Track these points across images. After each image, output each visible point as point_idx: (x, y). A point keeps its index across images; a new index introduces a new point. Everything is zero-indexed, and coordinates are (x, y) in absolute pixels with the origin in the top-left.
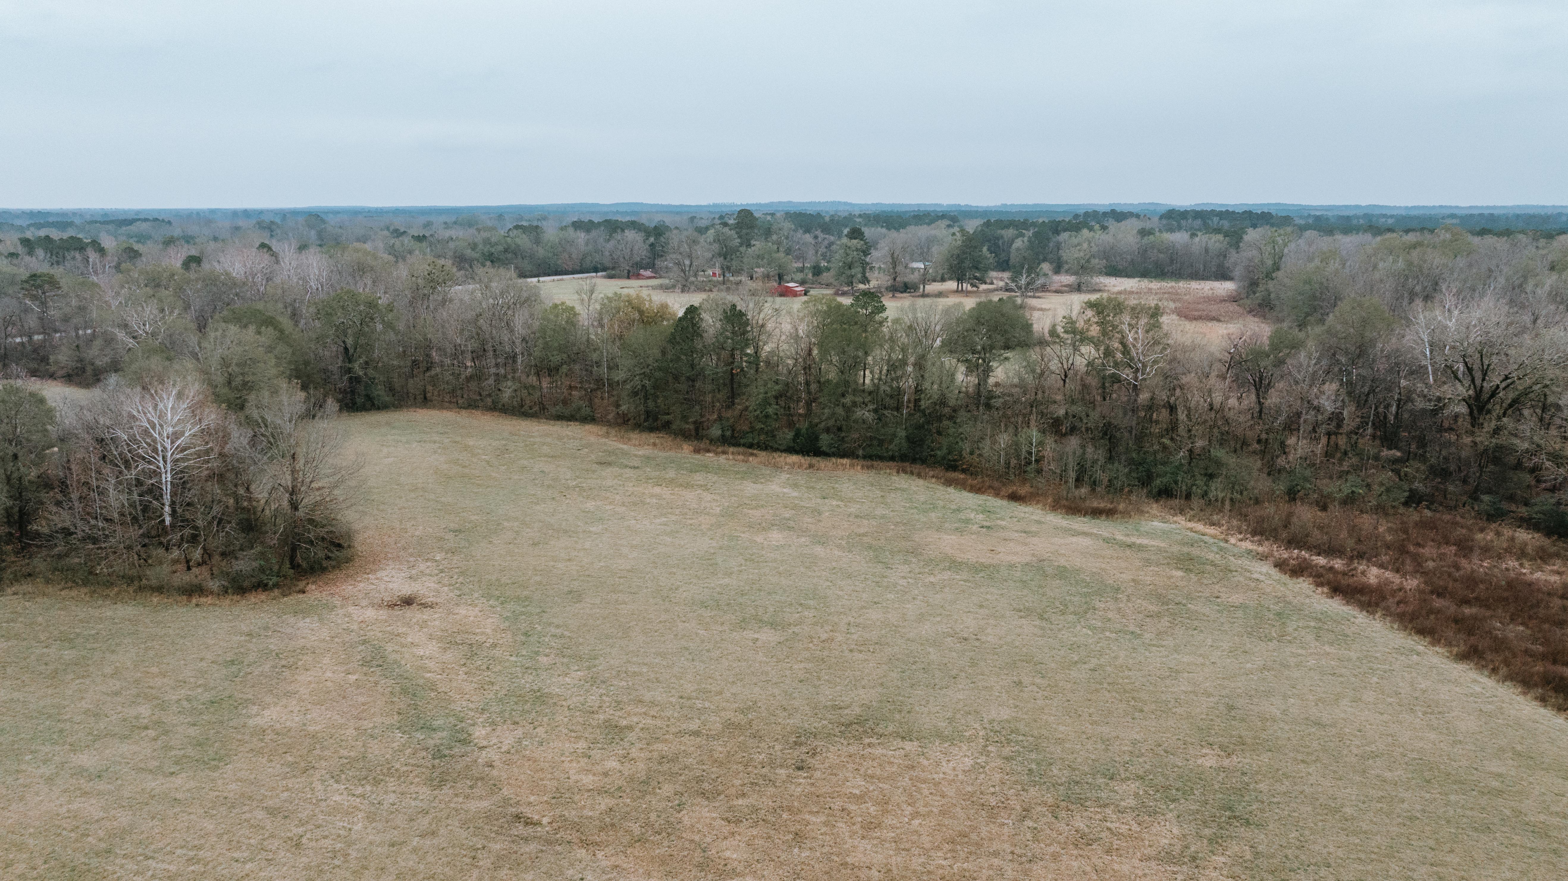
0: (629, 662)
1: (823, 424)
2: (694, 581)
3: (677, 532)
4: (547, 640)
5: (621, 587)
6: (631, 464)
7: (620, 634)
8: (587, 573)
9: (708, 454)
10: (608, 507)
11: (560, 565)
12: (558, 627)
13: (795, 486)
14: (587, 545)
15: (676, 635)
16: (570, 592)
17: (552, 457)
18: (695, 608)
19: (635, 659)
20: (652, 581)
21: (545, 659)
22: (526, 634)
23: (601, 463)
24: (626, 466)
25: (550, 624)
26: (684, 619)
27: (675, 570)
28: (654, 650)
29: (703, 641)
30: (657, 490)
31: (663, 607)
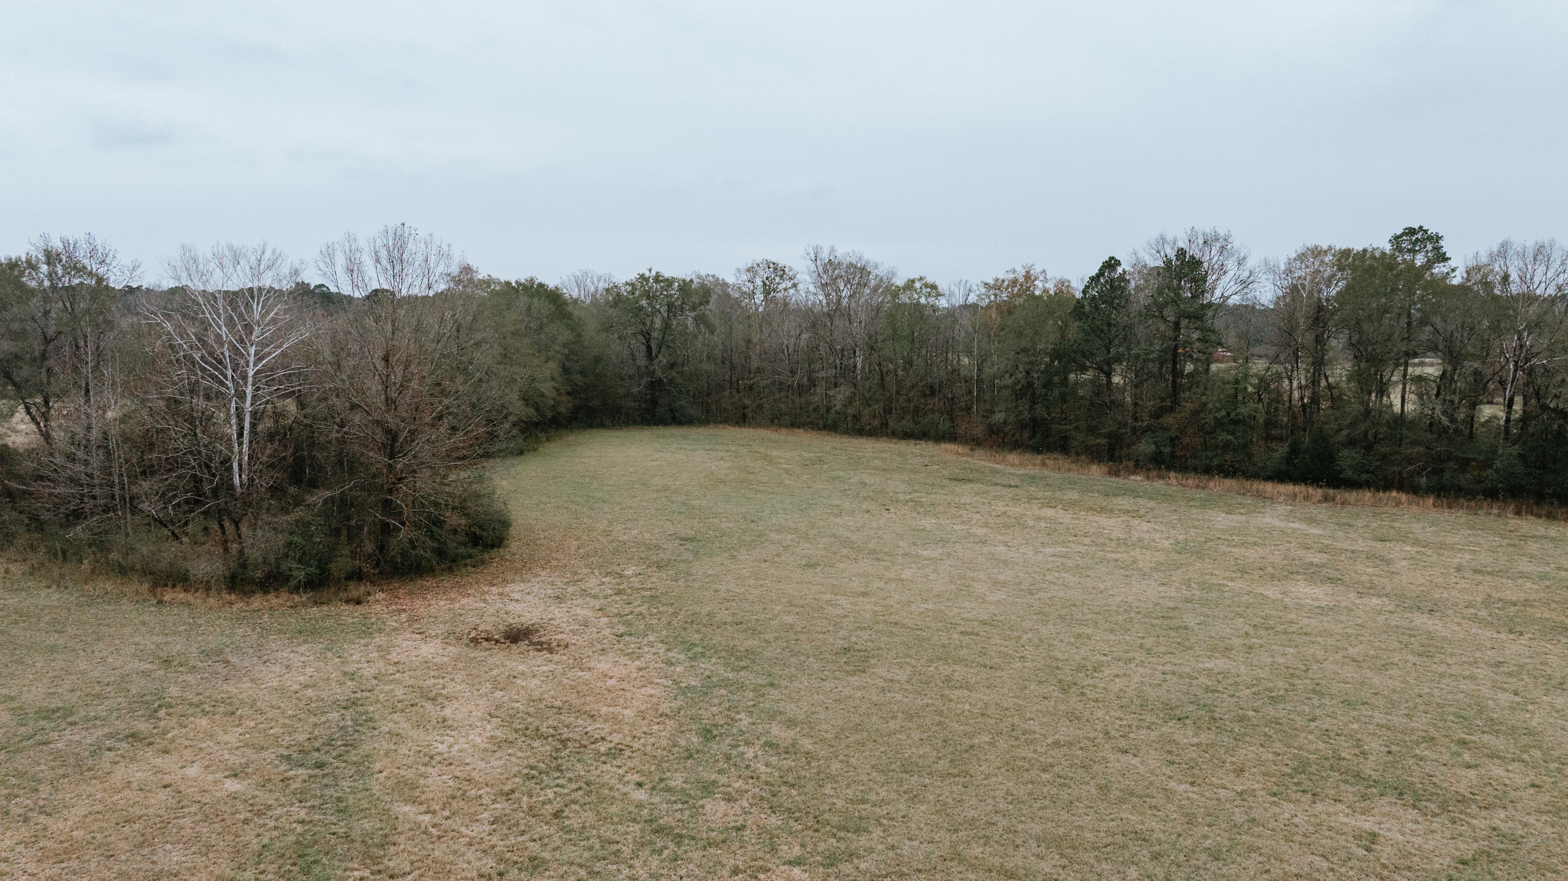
0: (958, 857)
1: (1345, 433)
2: (1139, 656)
3: (1089, 568)
4: (750, 754)
5: (964, 651)
6: (1005, 483)
7: (943, 765)
8: (893, 618)
9: (1133, 477)
10: (958, 527)
11: (842, 601)
12: (791, 723)
13: (1311, 521)
14: (907, 574)
15: (1104, 789)
16: (847, 650)
17: (883, 470)
18: (1149, 718)
19: (977, 851)
20: (1037, 647)
21: (722, 806)
22: (707, 734)
23: (956, 480)
24: (997, 484)
25: (773, 715)
26: (1122, 743)
27: (1089, 631)
28: (1036, 828)
29: (1191, 820)
30: (1049, 512)
31: (1062, 707)
